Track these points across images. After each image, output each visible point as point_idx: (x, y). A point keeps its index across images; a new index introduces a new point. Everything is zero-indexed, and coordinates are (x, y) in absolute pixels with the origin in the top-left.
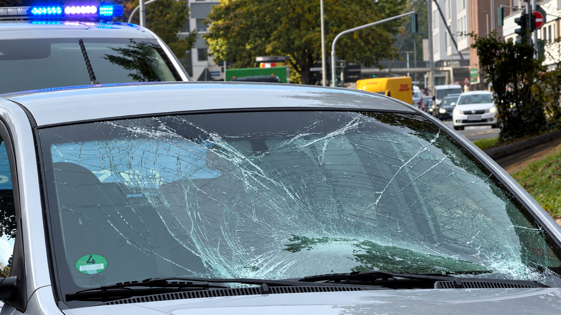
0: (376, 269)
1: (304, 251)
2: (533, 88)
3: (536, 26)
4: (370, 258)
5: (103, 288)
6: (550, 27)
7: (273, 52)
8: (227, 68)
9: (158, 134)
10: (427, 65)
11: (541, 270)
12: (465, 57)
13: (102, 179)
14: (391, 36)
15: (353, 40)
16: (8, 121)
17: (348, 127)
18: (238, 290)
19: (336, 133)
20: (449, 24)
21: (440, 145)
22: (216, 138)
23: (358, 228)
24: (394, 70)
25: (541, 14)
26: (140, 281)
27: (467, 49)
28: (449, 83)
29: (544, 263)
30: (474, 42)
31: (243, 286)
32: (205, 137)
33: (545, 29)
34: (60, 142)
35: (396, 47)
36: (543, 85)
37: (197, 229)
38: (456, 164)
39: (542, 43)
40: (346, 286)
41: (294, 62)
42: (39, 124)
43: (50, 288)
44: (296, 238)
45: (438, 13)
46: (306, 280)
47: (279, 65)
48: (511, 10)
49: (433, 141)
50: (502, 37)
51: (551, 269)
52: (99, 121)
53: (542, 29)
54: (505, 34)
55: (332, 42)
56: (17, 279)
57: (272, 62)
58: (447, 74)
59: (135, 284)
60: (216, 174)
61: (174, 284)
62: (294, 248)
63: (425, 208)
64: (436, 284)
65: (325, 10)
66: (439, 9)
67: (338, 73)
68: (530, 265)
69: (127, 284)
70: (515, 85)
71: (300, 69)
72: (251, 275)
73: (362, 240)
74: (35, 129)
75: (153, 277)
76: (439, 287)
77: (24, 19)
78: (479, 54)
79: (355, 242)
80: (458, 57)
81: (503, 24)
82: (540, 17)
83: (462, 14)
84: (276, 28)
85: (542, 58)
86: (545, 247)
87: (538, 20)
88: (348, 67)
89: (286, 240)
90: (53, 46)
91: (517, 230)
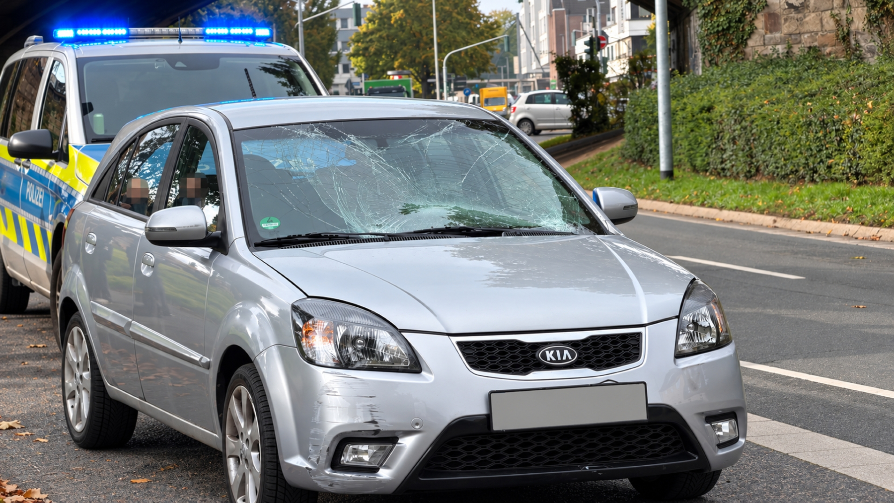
0: (462, 225)
1: (413, 213)
2: (599, 96)
3: (600, 47)
4: (458, 217)
5: (279, 239)
6: (612, 47)
7: (399, 67)
8: (365, 80)
9: (314, 135)
10: (517, 76)
11: (575, 225)
12: (546, 71)
13: (276, 165)
14: (489, 54)
15: (460, 57)
16: (210, 125)
17: (445, 129)
18: (368, 239)
19: (437, 134)
20: (533, 45)
21: (508, 140)
22: (352, 138)
23: (450, 198)
24: (491, 81)
25: (604, 37)
26: (304, 234)
27: (548, 64)
28: (534, 90)
29: (577, 221)
30: (554, 59)
31: (373, 237)
32: (345, 137)
33: (608, 48)
34: (247, 140)
35: (493, 63)
36: (608, 94)
37: (341, 201)
38: (518, 154)
39: (605, 60)
40: (441, 236)
41: (416, 75)
42: (234, 128)
43: (244, 239)
44: (407, 205)
45: (525, 36)
46: (415, 232)
47: (404, 78)
48: (582, 34)
49: (503, 139)
50: (575, 56)
51: (583, 225)
52: (274, 126)
53: (606, 48)
54: (577, 52)
55: (443, 59)
56: (221, 233)
57: (399, 75)
58: (532, 83)
59: (300, 236)
60: (353, 162)
61: (326, 236)
62: (406, 212)
63: (495, 185)
64: (503, 234)
65: (438, 34)
66: (525, 33)
67: (449, 84)
68: (568, 222)
69: (294, 236)
70: (586, 94)
71: (420, 80)
72: (377, 230)
73: (453, 206)
74: (232, 131)
75: (312, 232)
76: (505, 236)
77: (200, 38)
78: (557, 69)
79: (448, 208)
80: (541, 71)
81: (575, 45)
82: (604, 39)
83: (544, 37)
84: (402, 49)
85: (606, 72)
86: (578, 209)
87: (602, 42)
88: (457, 79)
89: (400, 207)
90: (222, 60)
91: (560, 198)
